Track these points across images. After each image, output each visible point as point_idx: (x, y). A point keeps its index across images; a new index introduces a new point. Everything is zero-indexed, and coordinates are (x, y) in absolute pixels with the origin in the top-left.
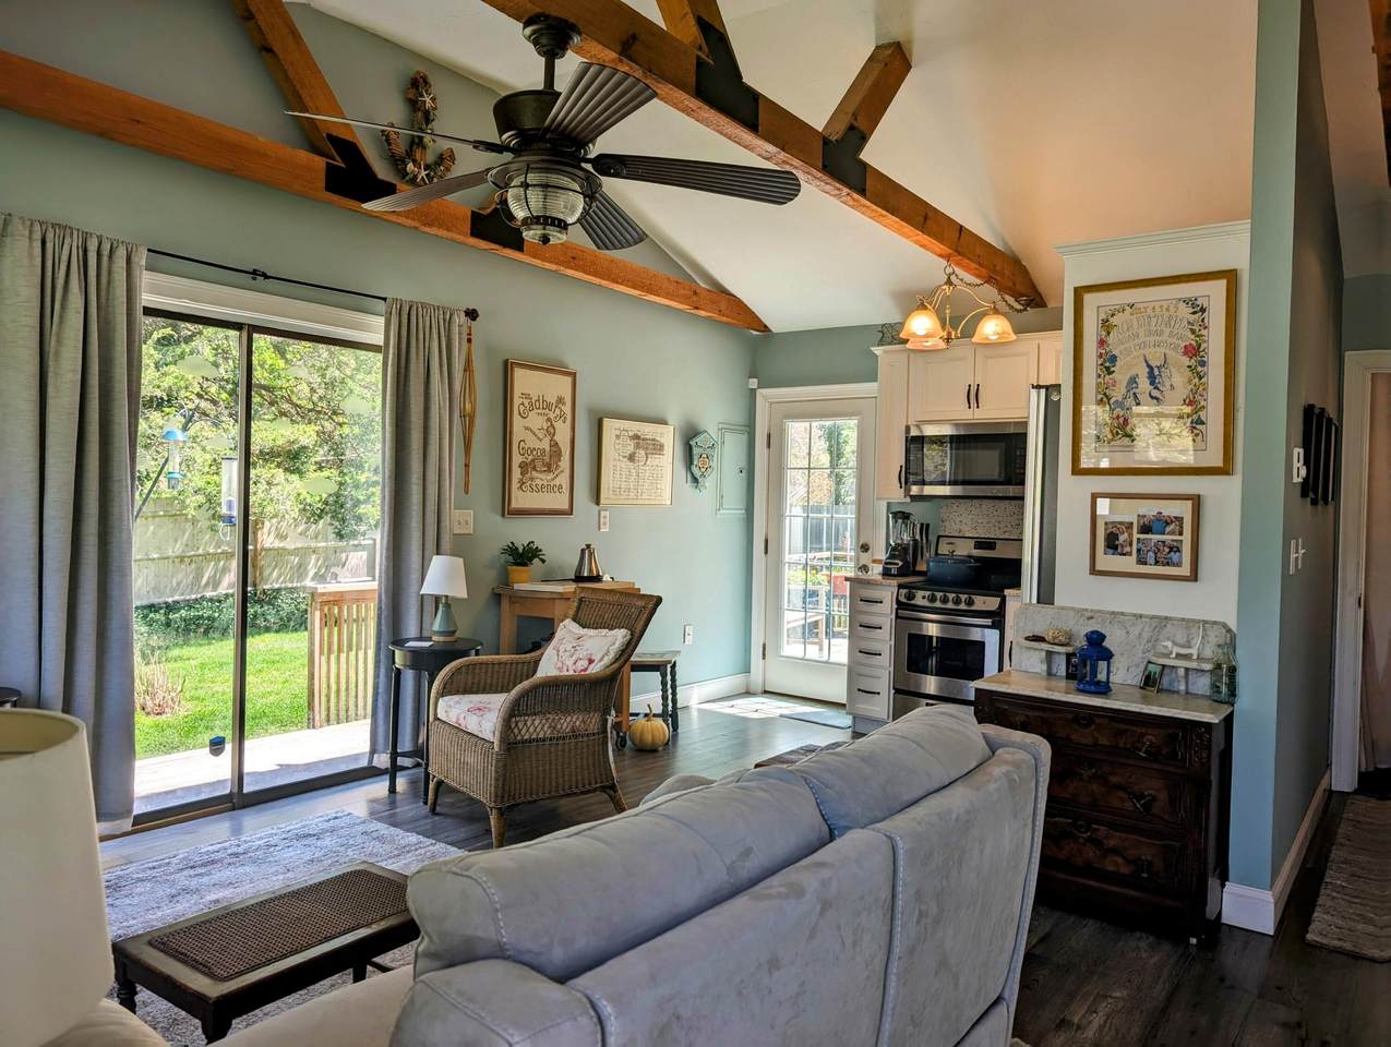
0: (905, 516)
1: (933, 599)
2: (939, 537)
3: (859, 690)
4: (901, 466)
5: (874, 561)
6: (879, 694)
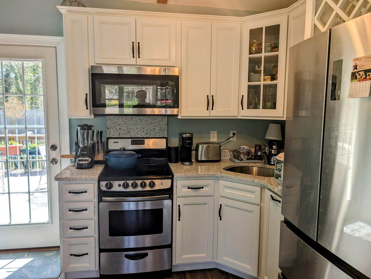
1: (126, 186)
2: (108, 138)
3: (71, 255)
4: (87, 94)
5: (63, 156)
6: (87, 254)
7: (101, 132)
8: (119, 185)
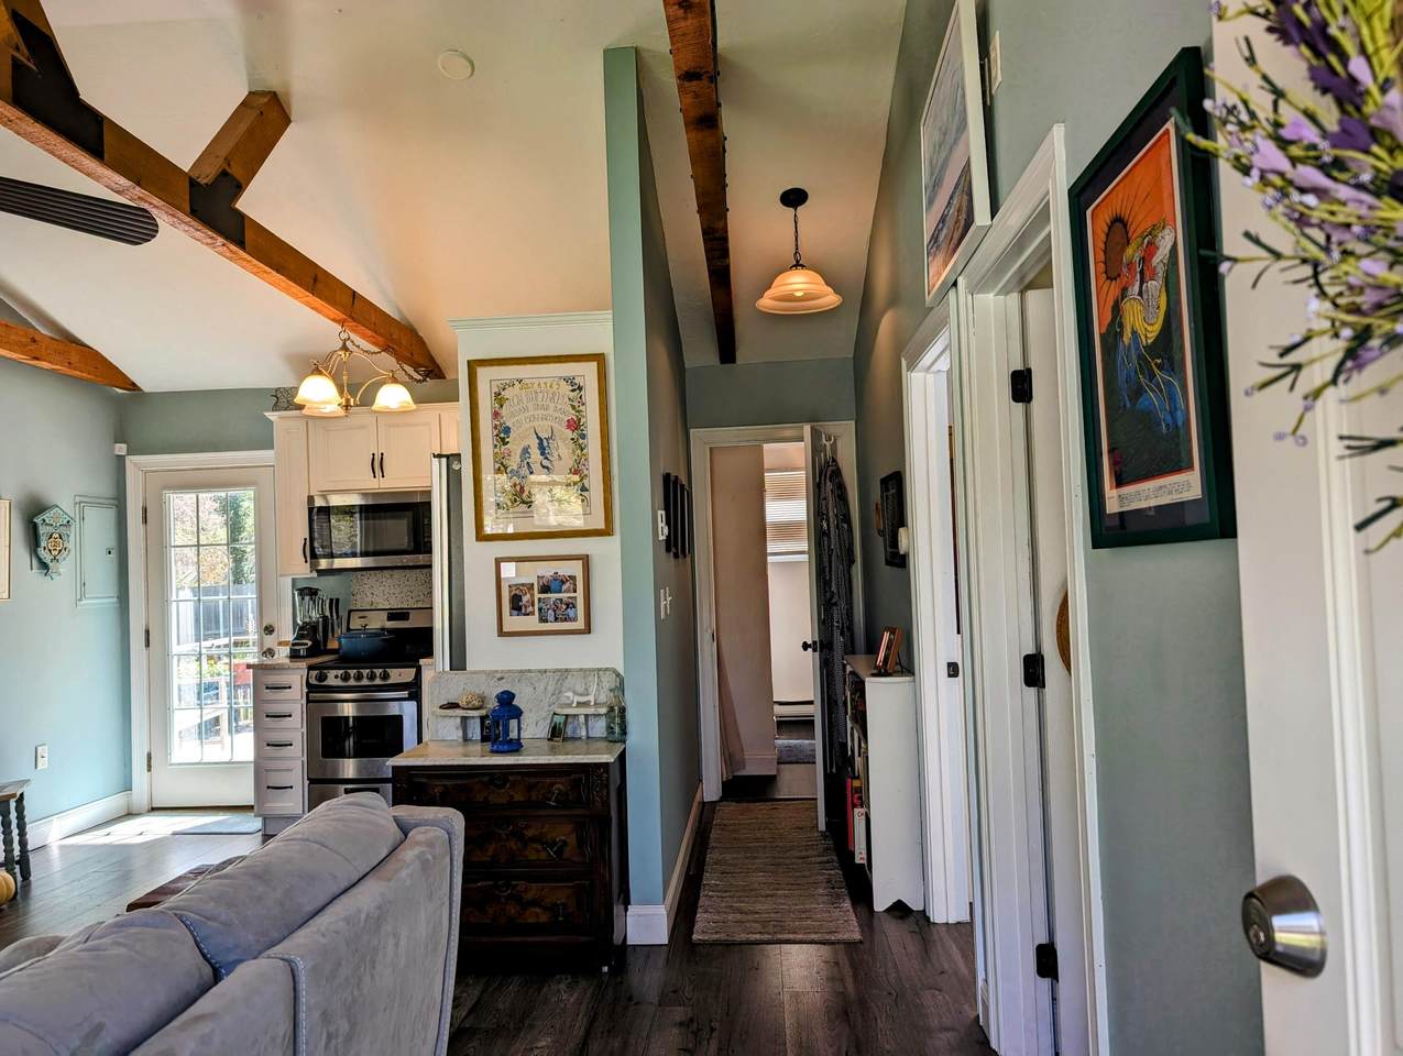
0: (313, 593)
1: (346, 678)
2: (350, 612)
3: (268, 787)
4: (305, 539)
5: (280, 644)
6: (291, 787)
7: (337, 600)
8: (336, 677)
